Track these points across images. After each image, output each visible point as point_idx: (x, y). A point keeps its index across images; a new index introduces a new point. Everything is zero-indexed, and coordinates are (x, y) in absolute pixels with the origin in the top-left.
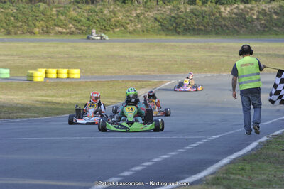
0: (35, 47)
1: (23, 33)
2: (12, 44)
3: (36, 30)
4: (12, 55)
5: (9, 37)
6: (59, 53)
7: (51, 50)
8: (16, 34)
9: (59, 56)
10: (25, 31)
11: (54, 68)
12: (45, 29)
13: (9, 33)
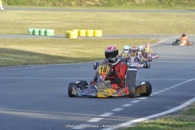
0: (72, 14)
1: (64, 5)
2: (56, 13)
3: (73, 3)
4: (56, 20)
5: (55, 8)
6: (89, 19)
7: (83, 17)
8: (59, 5)
9: (88, 21)
10: (66, 3)
11: (84, 29)
12: (79, 2)
13: (54, 5)
